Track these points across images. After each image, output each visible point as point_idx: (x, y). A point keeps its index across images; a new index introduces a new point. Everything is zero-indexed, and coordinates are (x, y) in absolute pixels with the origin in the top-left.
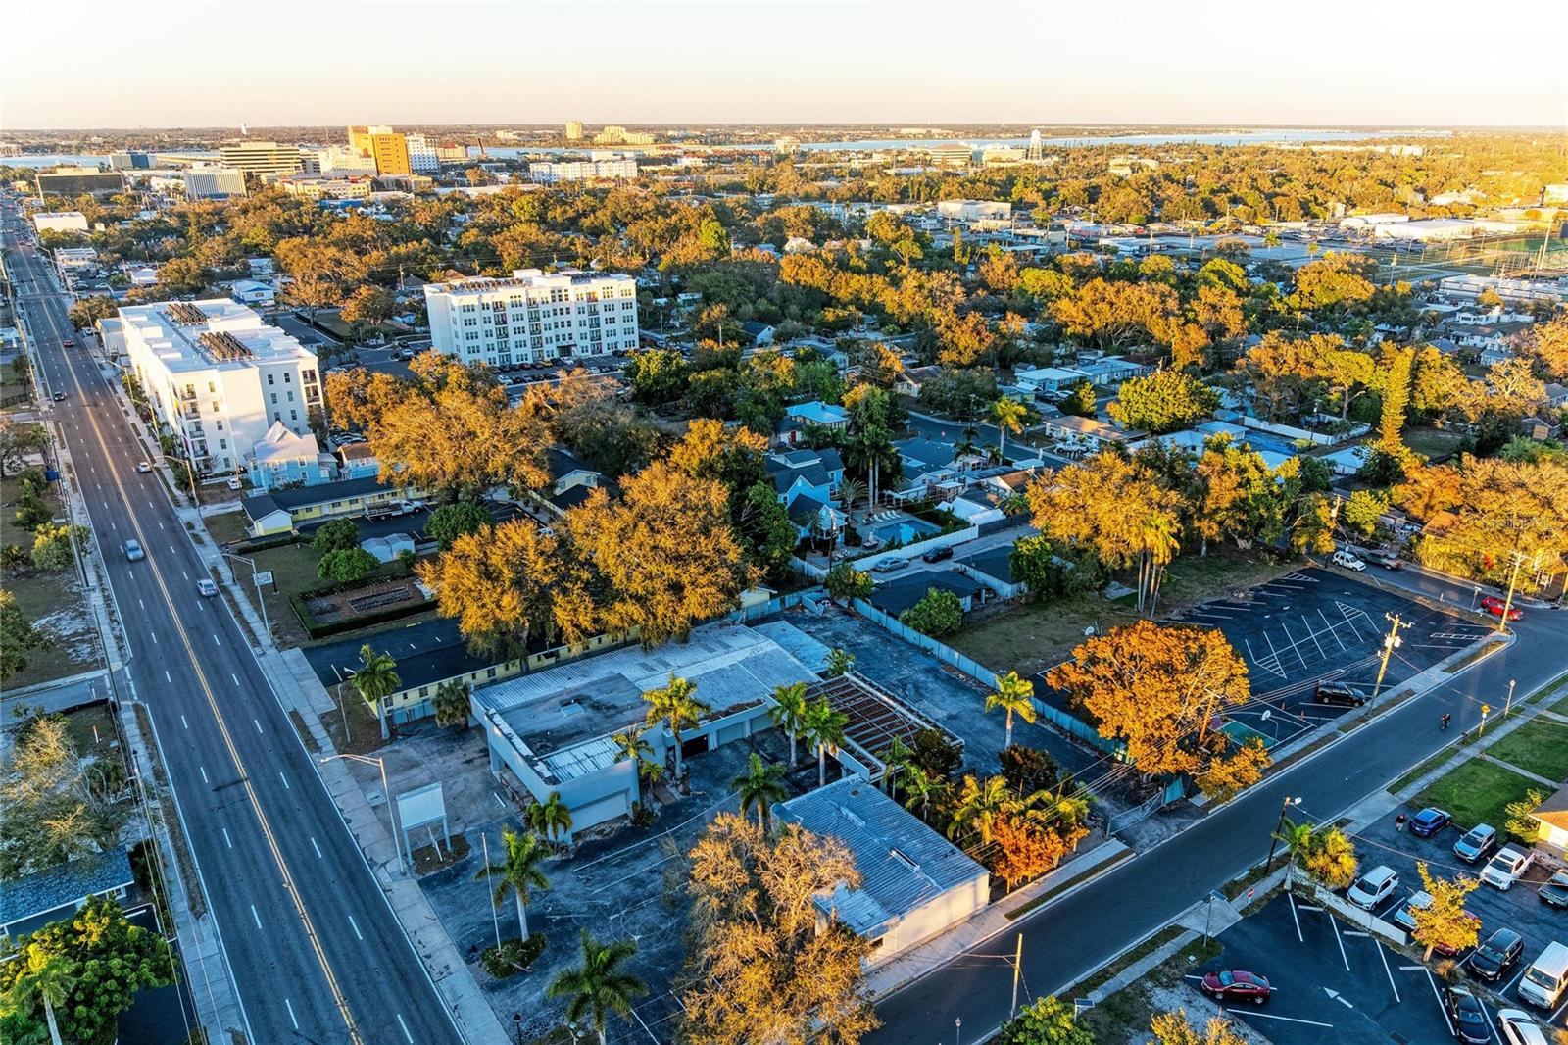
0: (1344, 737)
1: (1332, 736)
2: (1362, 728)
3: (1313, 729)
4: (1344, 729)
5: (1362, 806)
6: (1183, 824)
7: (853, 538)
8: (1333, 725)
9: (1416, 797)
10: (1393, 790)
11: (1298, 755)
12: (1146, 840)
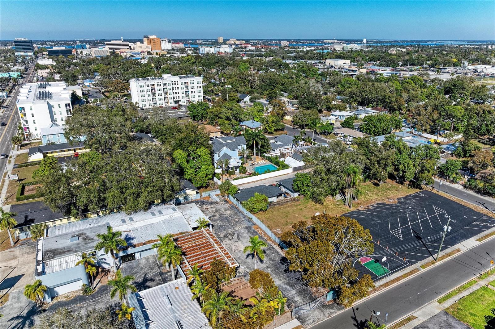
0: (423, 271)
1: (417, 270)
2: (432, 266)
3: (408, 266)
4: (423, 267)
5: (423, 309)
6: (331, 313)
7: (243, 170)
8: (418, 264)
9: (451, 306)
10: (440, 302)
11: (398, 279)
12: (311, 321)
